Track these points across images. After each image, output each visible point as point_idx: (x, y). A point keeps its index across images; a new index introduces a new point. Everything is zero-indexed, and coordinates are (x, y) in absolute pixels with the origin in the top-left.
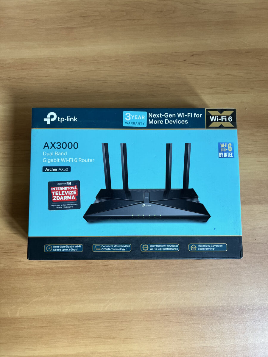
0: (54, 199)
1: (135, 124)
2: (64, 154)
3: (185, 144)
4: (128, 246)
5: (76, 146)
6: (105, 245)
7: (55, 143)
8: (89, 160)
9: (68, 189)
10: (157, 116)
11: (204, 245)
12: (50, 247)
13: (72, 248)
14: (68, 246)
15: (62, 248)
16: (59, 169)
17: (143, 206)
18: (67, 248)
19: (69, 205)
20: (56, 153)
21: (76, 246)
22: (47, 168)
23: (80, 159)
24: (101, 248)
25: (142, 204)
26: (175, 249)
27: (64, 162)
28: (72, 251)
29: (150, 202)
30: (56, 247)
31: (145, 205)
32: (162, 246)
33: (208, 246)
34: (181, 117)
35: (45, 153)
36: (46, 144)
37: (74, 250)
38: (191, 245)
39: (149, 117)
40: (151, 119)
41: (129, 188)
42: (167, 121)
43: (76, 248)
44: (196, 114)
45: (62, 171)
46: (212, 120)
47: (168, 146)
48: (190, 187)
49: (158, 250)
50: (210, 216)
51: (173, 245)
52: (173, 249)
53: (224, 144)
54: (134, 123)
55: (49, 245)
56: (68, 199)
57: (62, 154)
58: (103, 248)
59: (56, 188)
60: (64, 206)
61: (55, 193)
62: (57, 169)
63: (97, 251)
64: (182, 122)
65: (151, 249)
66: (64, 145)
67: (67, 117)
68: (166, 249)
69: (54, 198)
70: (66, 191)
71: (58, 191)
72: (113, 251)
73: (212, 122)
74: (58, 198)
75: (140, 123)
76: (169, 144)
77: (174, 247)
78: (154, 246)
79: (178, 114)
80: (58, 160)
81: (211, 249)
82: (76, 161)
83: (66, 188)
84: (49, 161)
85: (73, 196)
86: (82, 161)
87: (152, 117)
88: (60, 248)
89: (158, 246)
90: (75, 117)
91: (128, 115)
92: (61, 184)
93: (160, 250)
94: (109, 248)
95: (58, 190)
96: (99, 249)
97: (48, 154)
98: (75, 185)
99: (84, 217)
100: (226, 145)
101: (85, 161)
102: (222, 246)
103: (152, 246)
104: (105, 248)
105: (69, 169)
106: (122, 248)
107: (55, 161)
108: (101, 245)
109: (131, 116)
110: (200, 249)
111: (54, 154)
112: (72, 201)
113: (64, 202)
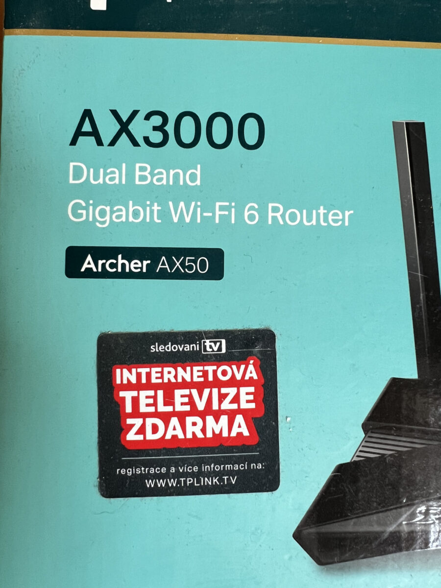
0: (131, 436)
2: (184, 178)
5: (251, 132)
7: (135, 113)
8: (326, 216)
9: (211, 378)
16: (159, 262)
19: (218, 468)
20: (142, 169)
22: (89, 258)
23: (275, 210)
27: (184, 223)
35: (78, 173)
36: (87, 119)
45: (177, 276)
56: (209, 435)
57: (176, 176)
59: (144, 371)
60: (186, 475)
61: (135, 401)
62: (145, 263)
66: (188, 125)
69: (132, 426)
70: (200, 387)
71: (156, 387)
74: (155, 429)
80: (152, 212)
82: (251, 217)
83: (196, 374)
84: (103, 213)
85: (239, 419)
86: (283, 216)
92: (170, 348)
95: (154, 381)
97: (96, 178)
98: (250, 354)
99: (298, 536)
101: (301, 217)
105: (214, 264)
107: (136, 214)
111: (130, 174)
112: (230, 449)
113: (187, 451)
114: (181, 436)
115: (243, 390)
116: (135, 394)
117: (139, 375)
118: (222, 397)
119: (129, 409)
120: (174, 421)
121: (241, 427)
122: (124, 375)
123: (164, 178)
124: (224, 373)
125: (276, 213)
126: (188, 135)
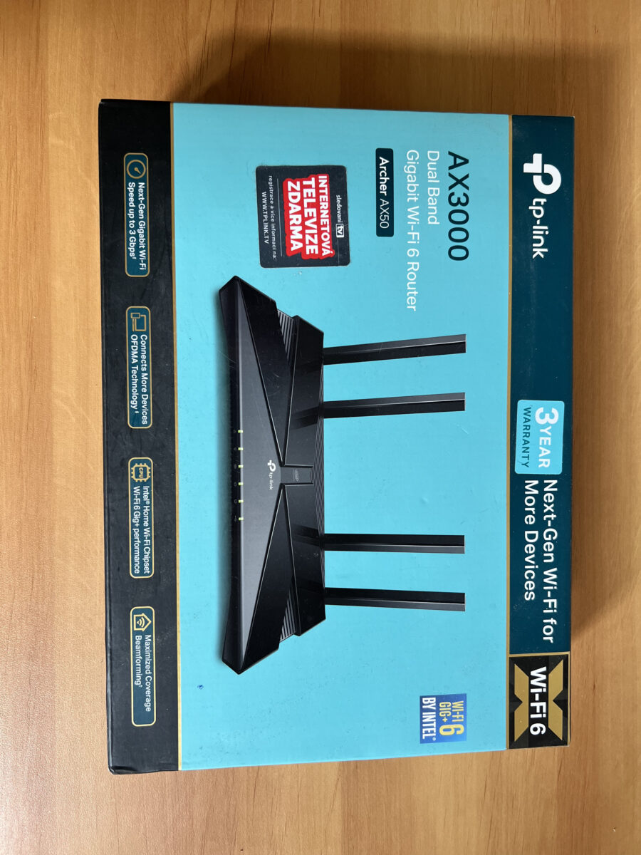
0: (290, 184)
1: (525, 438)
2: (432, 215)
3: (463, 594)
4: (145, 417)
5: (459, 253)
6: (147, 345)
7: (467, 188)
8: (412, 295)
9: (323, 229)
10: (549, 504)
11: (152, 653)
12: (142, 172)
13: (138, 243)
14: (145, 230)
15: (136, 210)
16: (386, 201)
17: (270, 464)
18: (137, 227)
19: (273, 233)
20: (436, 192)
21: (142, 254)
22: (387, 162)
23: (416, 266)
24: (139, 334)
25: (277, 460)
26: (137, 565)
27: (407, 215)
28: (128, 242)
29: (282, 486)
30: (141, 190)
31: (273, 470)
32: (146, 524)
33: (148, 667)
34: (546, 580)
35: (434, 156)
36: (463, 161)
37: (132, 249)
38: (149, 613)
39: (546, 482)
40: (540, 487)
41: (325, 420)
42: (532, 536)
43: (137, 253)
44: (553, 626)
45: (379, 211)
46: (533, 673)
47: (455, 542)
48: (329, 609)
49: (133, 511)
50: (239, 671)
51: (150, 560)
52: (137, 559)
53: (461, 713)
54: (527, 435)
55: (146, 169)
56: (292, 228)
57: (433, 210)
58: (139, 340)
61: (310, 187)
62: (385, 193)
63: (130, 320)
64: (530, 582)
65: (137, 489)
66: (461, 217)
67: (546, 228)
68: (137, 535)
69: (296, 184)
70: (318, 223)
71: (317, 198)
72: (130, 370)
73: (529, 674)
74: (295, 197)
75: (526, 455)
76: (463, 545)
77: (142, 563)
78: (146, 498)
79: (555, 569)
80: (413, 197)
81: (139, 675)
82: (411, 253)
83: (325, 220)
84: (412, 169)
85: (300, 245)
86: (412, 271)
87: (546, 489)
88: (137, 202)
89: (146, 510)
90: (546, 250)
91: (552, 416)
92: (339, 206)
93: (133, 517)
94: (139, 359)
95: (321, 197)
96: (135, 328)
97: (431, 166)
98: (336, 251)
99: (235, 279)
100: (458, 716)
101: (412, 281)
102: (148, 709)
103: (146, 494)
104: (139, 345)
105: (385, 231)
106: (140, 400)
107: (412, 188)
108: (146, 333)
109: (548, 424)
110: (138, 642)
111: (433, 185)
112: (284, 240)
113: (283, 215)
114: (291, 212)
115: (316, 248)
116: (314, 186)
117: (324, 189)
118: (312, 235)
119: (305, 183)
120: (299, 208)
121: (296, 246)
122: (323, 180)
123: (432, 204)
124: (326, 237)
125: (414, 267)
126: (456, 217)
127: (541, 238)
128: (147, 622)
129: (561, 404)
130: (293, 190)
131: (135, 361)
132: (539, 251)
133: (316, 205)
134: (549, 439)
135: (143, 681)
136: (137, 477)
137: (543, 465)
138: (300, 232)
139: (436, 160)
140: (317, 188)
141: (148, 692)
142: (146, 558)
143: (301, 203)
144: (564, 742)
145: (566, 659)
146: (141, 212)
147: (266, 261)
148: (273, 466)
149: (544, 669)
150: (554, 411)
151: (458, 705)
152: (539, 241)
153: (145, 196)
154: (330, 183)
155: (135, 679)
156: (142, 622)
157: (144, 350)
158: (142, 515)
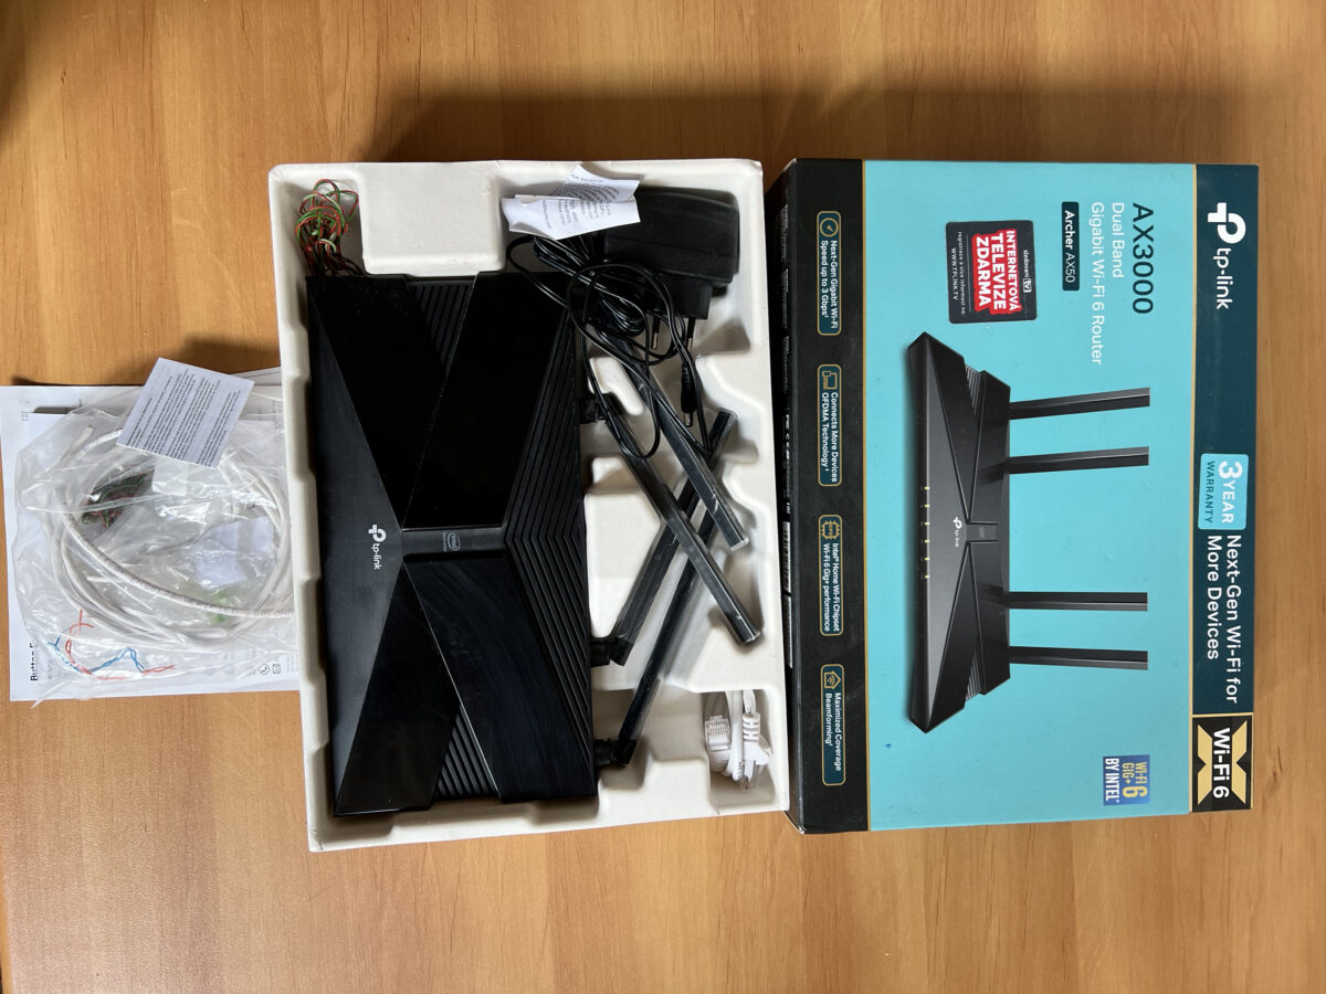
0: (979, 240)
1: (1209, 493)
2: (1117, 268)
3: (1146, 653)
4: (834, 475)
5: (1143, 306)
6: (838, 402)
7: (1152, 239)
8: (1098, 349)
10: (1232, 560)
12: (834, 230)
13: (830, 300)
14: (837, 288)
15: (829, 268)
16: (1071, 254)
17: (956, 520)
18: (829, 285)
19: (962, 289)
20: (1121, 244)
21: (834, 312)
22: (1073, 215)
24: (830, 392)
25: (962, 515)
26: (827, 623)
27: (1093, 268)
28: (821, 301)
29: (968, 544)
30: (833, 248)
31: (959, 527)
32: (835, 581)
34: (1229, 639)
35: (1118, 208)
36: (1147, 212)
37: (824, 307)
39: (1229, 537)
40: (1223, 543)
41: (1012, 476)
42: (1215, 593)
43: (829, 312)
44: (1237, 685)
45: (1065, 265)
46: (1217, 734)
47: (1138, 600)
48: (1013, 667)
49: (823, 568)
50: (926, 729)
51: (840, 617)
52: (827, 617)
53: (1144, 775)
54: (1210, 489)
55: (838, 227)
56: (980, 284)
57: (1118, 264)
58: (830, 398)
59: (1014, 246)
61: (998, 242)
62: (1071, 247)
63: (822, 378)
64: (1213, 641)
65: (827, 546)
66: (1146, 269)
67: (1230, 278)
68: (827, 592)
69: (985, 240)
70: (1006, 278)
72: (821, 428)
73: (1212, 736)
75: (1209, 510)
76: (1146, 602)
77: (832, 620)
78: (835, 555)
79: (1239, 627)
80: (1098, 250)
82: (1096, 306)
83: (1012, 276)
84: (1097, 222)
85: (989, 300)
86: (1097, 324)
87: (1230, 545)
88: (829, 260)
89: (836, 568)
90: (1230, 301)
92: (1026, 261)
93: (823, 574)
94: (830, 417)
95: (1009, 252)
96: (826, 386)
97: (1116, 218)
98: (1024, 306)
99: (924, 335)
100: (1141, 778)
101: (1097, 335)
103: (835, 551)
104: (830, 403)
105: (1071, 285)
106: (830, 457)
107: (1097, 241)
108: (837, 391)
109: (1231, 479)
111: (1118, 238)
113: (972, 271)
114: (980, 268)
117: (1011, 244)
118: (1000, 290)
119: (994, 238)
121: (984, 301)
122: (1011, 235)
123: (1117, 256)
124: (1013, 292)
125: (1099, 320)
126: (1140, 269)
127: (1226, 288)
128: (836, 680)
129: (1245, 458)
130: (982, 246)
131: (826, 419)
132: (1223, 302)
133: (1004, 261)
134: (1233, 493)
135: (833, 740)
136: (827, 534)
137: (1227, 520)
138: (988, 288)
139: (1122, 210)
140: (1005, 244)
141: (838, 751)
142: (836, 615)
143: (989, 259)
144: (1247, 806)
145: (1249, 719)
146: (833, 270)
147: (956, 318)
148: (958, 523)
149: (1228, 730)
150: (1238, 464)
151: (1141, 766)
152: (1223, 292)
153: (837, 254)
154: (1017, 238)
155: (825, 737)
156: (832, 680)
157: (834, 408)
158: (832, 573)
